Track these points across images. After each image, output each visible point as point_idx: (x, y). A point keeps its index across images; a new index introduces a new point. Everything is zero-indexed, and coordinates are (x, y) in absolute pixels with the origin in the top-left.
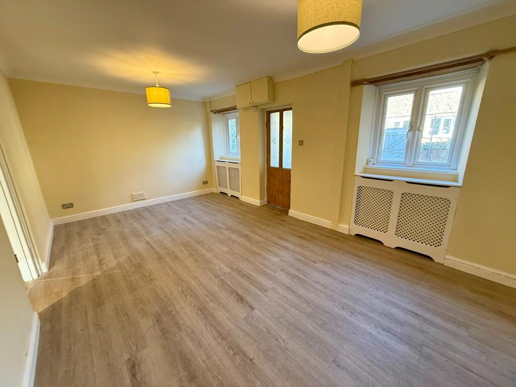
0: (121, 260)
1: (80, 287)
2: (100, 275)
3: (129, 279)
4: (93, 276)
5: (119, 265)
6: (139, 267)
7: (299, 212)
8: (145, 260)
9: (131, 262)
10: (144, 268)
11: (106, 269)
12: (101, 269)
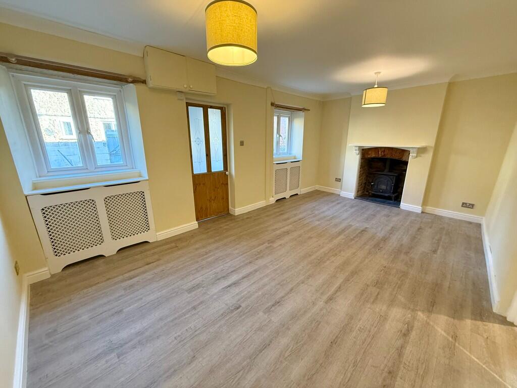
0: (384, 308)
1: (449, 317)
2: (420, 310)
3: (399, 282)
4: (428, 317)
5: (392, 302)
6: (378, 284)
7: (243, 206)
8: (366, 284)
9: (378, 294)
10: (377, 278)
11: (409, 311)
12: (414, 318)
